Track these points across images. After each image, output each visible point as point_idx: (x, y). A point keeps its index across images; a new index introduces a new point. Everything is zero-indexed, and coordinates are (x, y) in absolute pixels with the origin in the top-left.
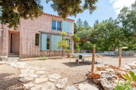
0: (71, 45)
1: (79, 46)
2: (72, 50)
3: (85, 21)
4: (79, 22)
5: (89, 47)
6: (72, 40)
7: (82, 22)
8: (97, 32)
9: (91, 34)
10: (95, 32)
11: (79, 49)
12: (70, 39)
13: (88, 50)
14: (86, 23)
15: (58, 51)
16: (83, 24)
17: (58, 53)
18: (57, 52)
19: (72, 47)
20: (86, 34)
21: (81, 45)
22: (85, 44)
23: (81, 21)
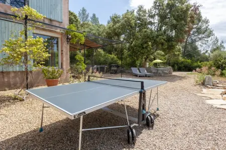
0: (62, 54)
1: (83, 58)
2: (64, 67)
3: (94, 15)
4: (84, 14)
5: (102, 59)
6: (65, 40)
7: (88, 15)
8: (120, 30)
9: (106, 33)
10: (115, 29)
11: (83, 67)
12: (57, 38)
13: (102, 66)
14: (95, 19)
15: (15, 72)
16: (89, 18)
17: (14, 77)
18: (12, 75)
19: (64, 59)
20: (97, 34)
21: (88, 56)
22: (95, 54)
23: (87, 13)
